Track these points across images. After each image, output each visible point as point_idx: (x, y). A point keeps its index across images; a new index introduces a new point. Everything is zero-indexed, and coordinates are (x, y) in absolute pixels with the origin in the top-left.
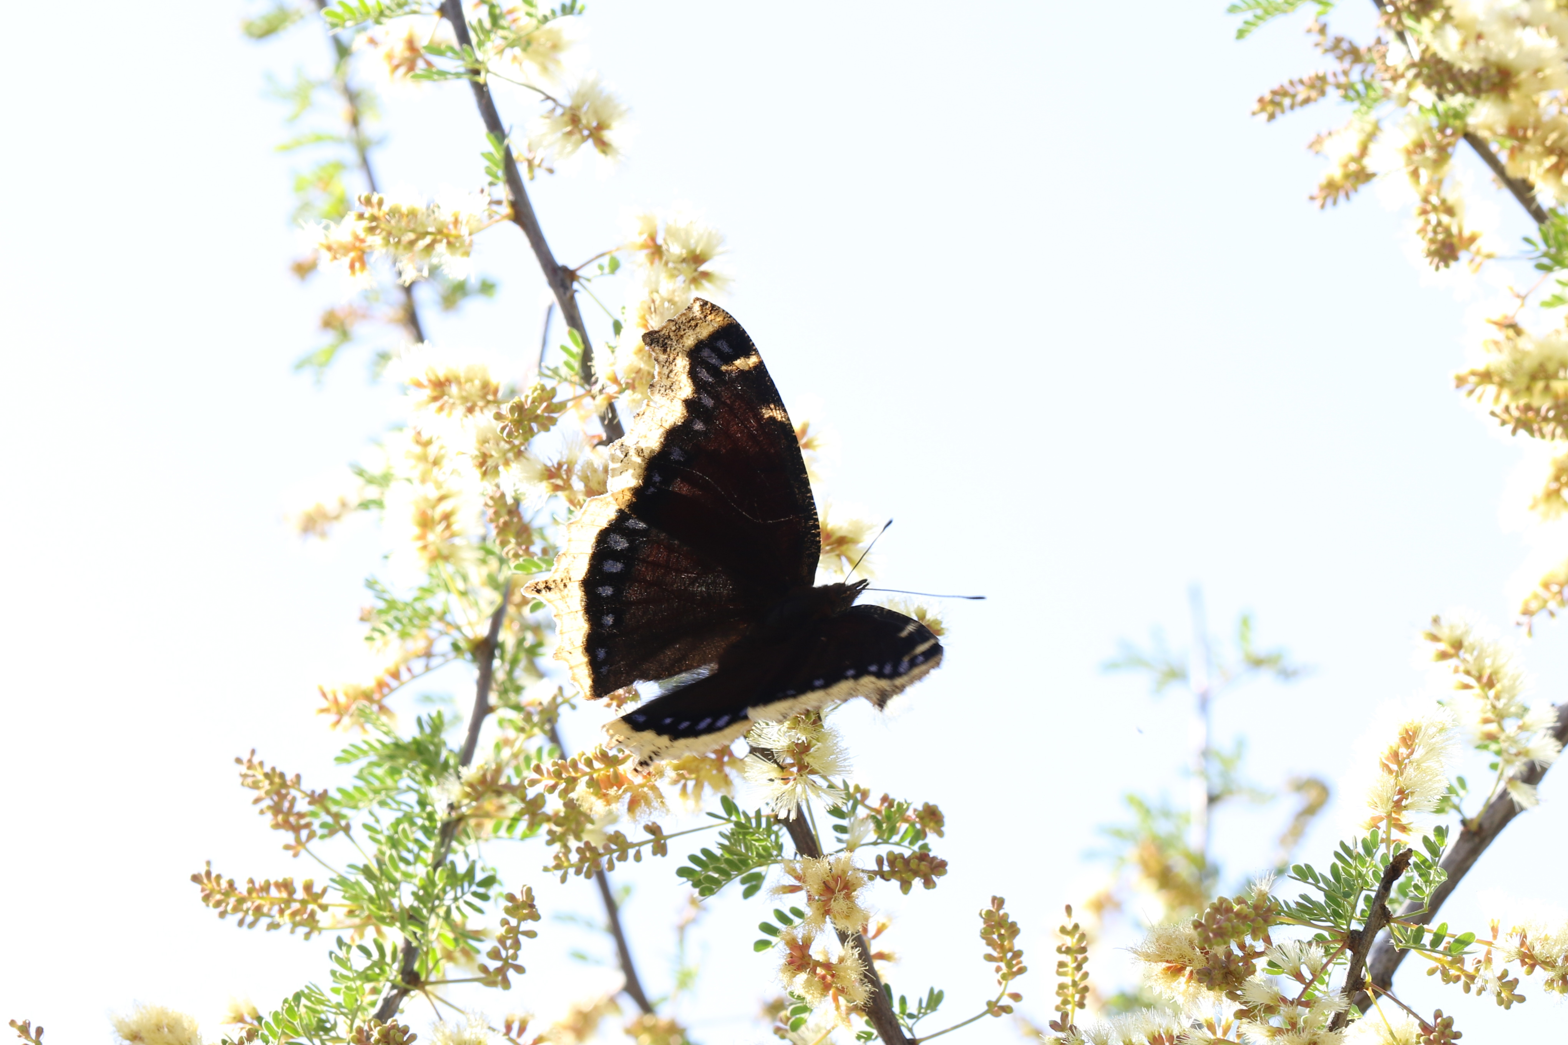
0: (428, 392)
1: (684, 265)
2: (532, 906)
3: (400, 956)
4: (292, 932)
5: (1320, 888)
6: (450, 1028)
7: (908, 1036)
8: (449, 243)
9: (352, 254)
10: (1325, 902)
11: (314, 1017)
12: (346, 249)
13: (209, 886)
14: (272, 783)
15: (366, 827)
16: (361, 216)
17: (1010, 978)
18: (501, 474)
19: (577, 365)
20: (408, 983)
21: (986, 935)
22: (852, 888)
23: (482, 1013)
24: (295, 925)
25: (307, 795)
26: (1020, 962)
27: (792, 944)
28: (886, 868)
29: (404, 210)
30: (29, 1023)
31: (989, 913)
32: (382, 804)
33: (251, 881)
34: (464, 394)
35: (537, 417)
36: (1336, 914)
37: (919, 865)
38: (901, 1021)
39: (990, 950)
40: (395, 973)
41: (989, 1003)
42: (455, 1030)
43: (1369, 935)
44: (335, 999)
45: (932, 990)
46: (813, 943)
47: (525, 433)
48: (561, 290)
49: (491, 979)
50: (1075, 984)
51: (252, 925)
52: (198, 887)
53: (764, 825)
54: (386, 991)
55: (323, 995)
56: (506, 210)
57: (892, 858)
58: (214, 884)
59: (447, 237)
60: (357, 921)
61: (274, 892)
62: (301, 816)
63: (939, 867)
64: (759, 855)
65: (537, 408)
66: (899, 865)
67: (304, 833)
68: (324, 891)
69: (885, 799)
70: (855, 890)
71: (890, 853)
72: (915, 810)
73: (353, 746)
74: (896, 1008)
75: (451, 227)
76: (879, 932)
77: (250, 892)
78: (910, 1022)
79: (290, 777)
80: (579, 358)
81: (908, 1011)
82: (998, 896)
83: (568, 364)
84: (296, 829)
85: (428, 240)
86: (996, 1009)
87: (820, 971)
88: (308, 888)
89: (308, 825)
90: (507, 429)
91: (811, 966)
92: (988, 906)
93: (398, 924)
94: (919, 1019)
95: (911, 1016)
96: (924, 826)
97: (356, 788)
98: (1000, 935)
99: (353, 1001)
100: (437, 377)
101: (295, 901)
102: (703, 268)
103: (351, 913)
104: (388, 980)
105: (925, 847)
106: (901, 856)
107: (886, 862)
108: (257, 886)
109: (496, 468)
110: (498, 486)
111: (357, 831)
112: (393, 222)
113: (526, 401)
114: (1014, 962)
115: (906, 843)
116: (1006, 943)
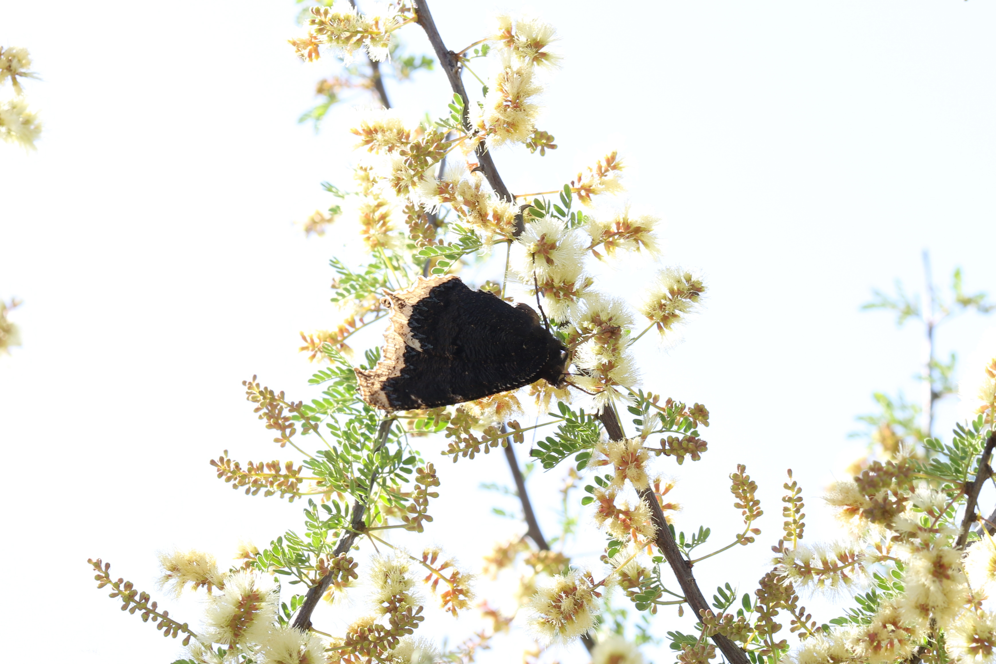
0: (363, 138)
1: (529, 50)
2: (434, 476)
3: (351, 511)
4: (282, 497)
5: (945, 454)
6: (383, 559)
7: (685, 559)
8: (372, 38)
9: (310, 47)
10: (951, 464)
11: (294, 553)
12: (306, 44)
13: (223, 467)
14: (265, 398)
15: (329, 425)
16: (313, 22)
17: (752, 518)
18: (411, 192)
19: (459, 117)
20: (357, 529)
21: (734, 490)
22: (641, 461)
23: (405, 548)
24: (283, 492)
25: (289, 405)
26: (759, 508)
27: (602, 499)
28: (667, 447)
29: (342, 17)
30: (101, 561)
31: (736, 476)
32: (340, 410)
33: (251, 464)
34: (386, 138)
35: (430, 152)
36: (957, 471)
37: (688, 445)
38: (680, 549)
39: (738, 501)
40: (348, 523)
41: (738, 536)
42: (387, 560)
43: (978, 484)
44: (307, 541)
45: (701, 528)
46: (616, 498)
47: (421, 163)
48: (449, 67)
49: (411, 525)
50: (795, 522)
51: (255, 493)
52: (215, 468)
53: (586, 420)
54: (343, 534)
55: (298, 538)
56: (411, 15)
57: (670, 440)
58: (226, 465)
59: (371, 34)
60: (325, 488)
61: (266, 470)
62: (286, 419)
63: (702, 446)
64: (583, 440)
65: (429, 147)
66: (675, 444)
67: (288, 431)
68: (300, 469)
69: (669, 402)
70: (642, 462)
71: (670, 437)
72: (689, 408)
73: (320, 372)
74: (678, 541)
75: (374, 27)
76: (667, 490)
77: (250, 471)
78: (687, 550)
79: (277, 393)
80: (461, 112)
81: (685, 542)
82: (742, 464)
83: (454, 117)
84: (283, 428)
85: (359, 36)
86: (744, 540)
87: (621, 516)
88: (289, 467)
89: (291, 425)
90: (409, 161)
91: (615, 513)
92: (735, 471)
93: (349, 490)
94: (693, 547)
95: (688, 546)
96: (695, 419)
97: (324, 399)
98: (744, 490)
99: (319, 542)
100: (368, 127)
101: (280, 476)
102: (542, 50)
103: (319, 483)
104: (343, 528)
105: (696, 433)
106: (677, 439)
107: (667, 444)
108: (255, 467)
109: (407, 187)
110: (408, 199)
111: (323, 428)
112: (335, 25)
113: (423, 142)
114: (755, 508)
115: (682, 431)
116: (748, 495)
